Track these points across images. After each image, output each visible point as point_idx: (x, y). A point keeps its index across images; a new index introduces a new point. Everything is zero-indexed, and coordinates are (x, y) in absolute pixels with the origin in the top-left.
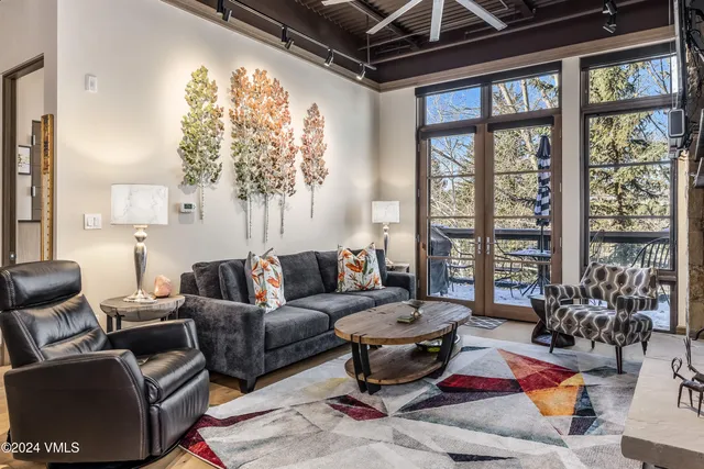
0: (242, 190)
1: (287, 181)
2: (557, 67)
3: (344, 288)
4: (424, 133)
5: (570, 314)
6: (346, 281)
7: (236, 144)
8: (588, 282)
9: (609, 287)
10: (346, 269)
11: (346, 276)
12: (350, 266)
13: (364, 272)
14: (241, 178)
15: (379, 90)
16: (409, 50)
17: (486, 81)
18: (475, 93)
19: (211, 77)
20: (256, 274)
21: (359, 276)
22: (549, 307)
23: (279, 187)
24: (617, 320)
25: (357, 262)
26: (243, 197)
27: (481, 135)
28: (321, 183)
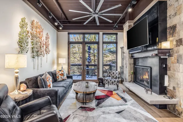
0: (33, 55)
1: (43, 53)
2: (98, 34)
3: (59, 80)
4: (70, 43)
5: (109, 80)
6: (59, 78)
7: (32, 42)
8: (108, 74)
9: (111, 75)
10: (59, 75)
11: (59, 77)
12: (60, 75)
13: (64, 76)
14: (33, 52)
15: (58, 31)
16: (66, 24)
17: (84, 34)
18: (81, 36)
19: (26, 21)
20: (48, 80)
21: (62, 77)
22: (104, 80)
23: (41, 54)
24: (118, 81)
25: (62, 73)
26: (33, 57)
27: (83, 45)
28: (49, 53)
